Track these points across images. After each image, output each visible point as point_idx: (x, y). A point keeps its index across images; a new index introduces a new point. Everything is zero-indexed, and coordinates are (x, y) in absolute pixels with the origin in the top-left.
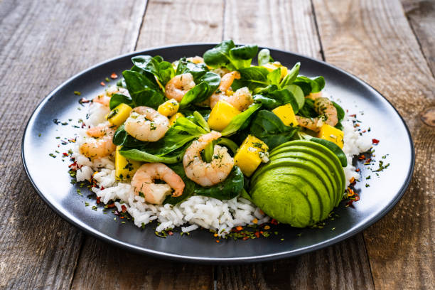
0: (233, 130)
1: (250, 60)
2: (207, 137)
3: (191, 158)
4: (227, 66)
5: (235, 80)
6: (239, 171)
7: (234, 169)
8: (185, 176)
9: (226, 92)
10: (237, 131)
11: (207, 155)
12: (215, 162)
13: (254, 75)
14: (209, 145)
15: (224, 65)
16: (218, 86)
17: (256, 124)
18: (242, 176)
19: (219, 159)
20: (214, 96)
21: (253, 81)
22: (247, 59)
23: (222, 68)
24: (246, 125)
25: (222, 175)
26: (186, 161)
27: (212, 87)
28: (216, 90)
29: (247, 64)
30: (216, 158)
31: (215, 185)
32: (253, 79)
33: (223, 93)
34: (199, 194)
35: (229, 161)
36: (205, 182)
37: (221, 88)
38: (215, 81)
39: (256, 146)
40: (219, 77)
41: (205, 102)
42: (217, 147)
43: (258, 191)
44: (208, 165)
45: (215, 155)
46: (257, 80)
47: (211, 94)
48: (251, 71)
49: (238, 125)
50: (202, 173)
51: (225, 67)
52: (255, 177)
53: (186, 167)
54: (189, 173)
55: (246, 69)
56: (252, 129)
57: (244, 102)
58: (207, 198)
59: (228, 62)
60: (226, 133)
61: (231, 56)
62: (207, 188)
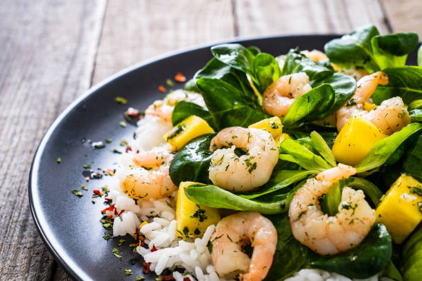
0: (375, 164)
1: (404, 58)
2: (330, 174)
3: (304, 207)
4: (365, 66)
5: (379, 85)
6: (383, 231)
7: (375, 229)
8: (292, 235)
9: (364, 104)
10: (382, 167)
11: (329, 203)
12: (343, 214)
13: (411, 80)
14: (333, 187)
15: (360, 64)
16: (353, 94)
17: (414, 157)
18: (390, 240)
19: (351, 211)
20: (344, 110)
21: (408, 89)
22: (400, 54)
23: (358, 68)
24: (397, 157)
25: (354, 237)
26: (294, 210)
27: (341, 95)
28: (348, 101)
29: (400, 62)
30: (346, 207)
31: (343, 254)
32: (409, 86)
33: (359, 105)
34: (313, 267)
35: (367, 214)
36: (325, 247)
37: (356, 98)
38: (347, 86)
39: (414, 192)
40: (353, 80)
41: (327, 120)
42: (347, 190)
43: (416, 267)
44: (331, 219)
45: (344, 203)
46: (417, 88)
47: (339, 106)
48: (405, 72)
49: (382, 156)
50: (322, 232)
51: (362, 68)
52: (410, 244)
53: (295, 221)
54: (298, 231)
55: (398, 69)
56: (407, 165)
57: (393, 120)
58: (327, 274)
59: (368, 59)
60: (362, 169)
61: (374, 49)
62: (329, 257)
